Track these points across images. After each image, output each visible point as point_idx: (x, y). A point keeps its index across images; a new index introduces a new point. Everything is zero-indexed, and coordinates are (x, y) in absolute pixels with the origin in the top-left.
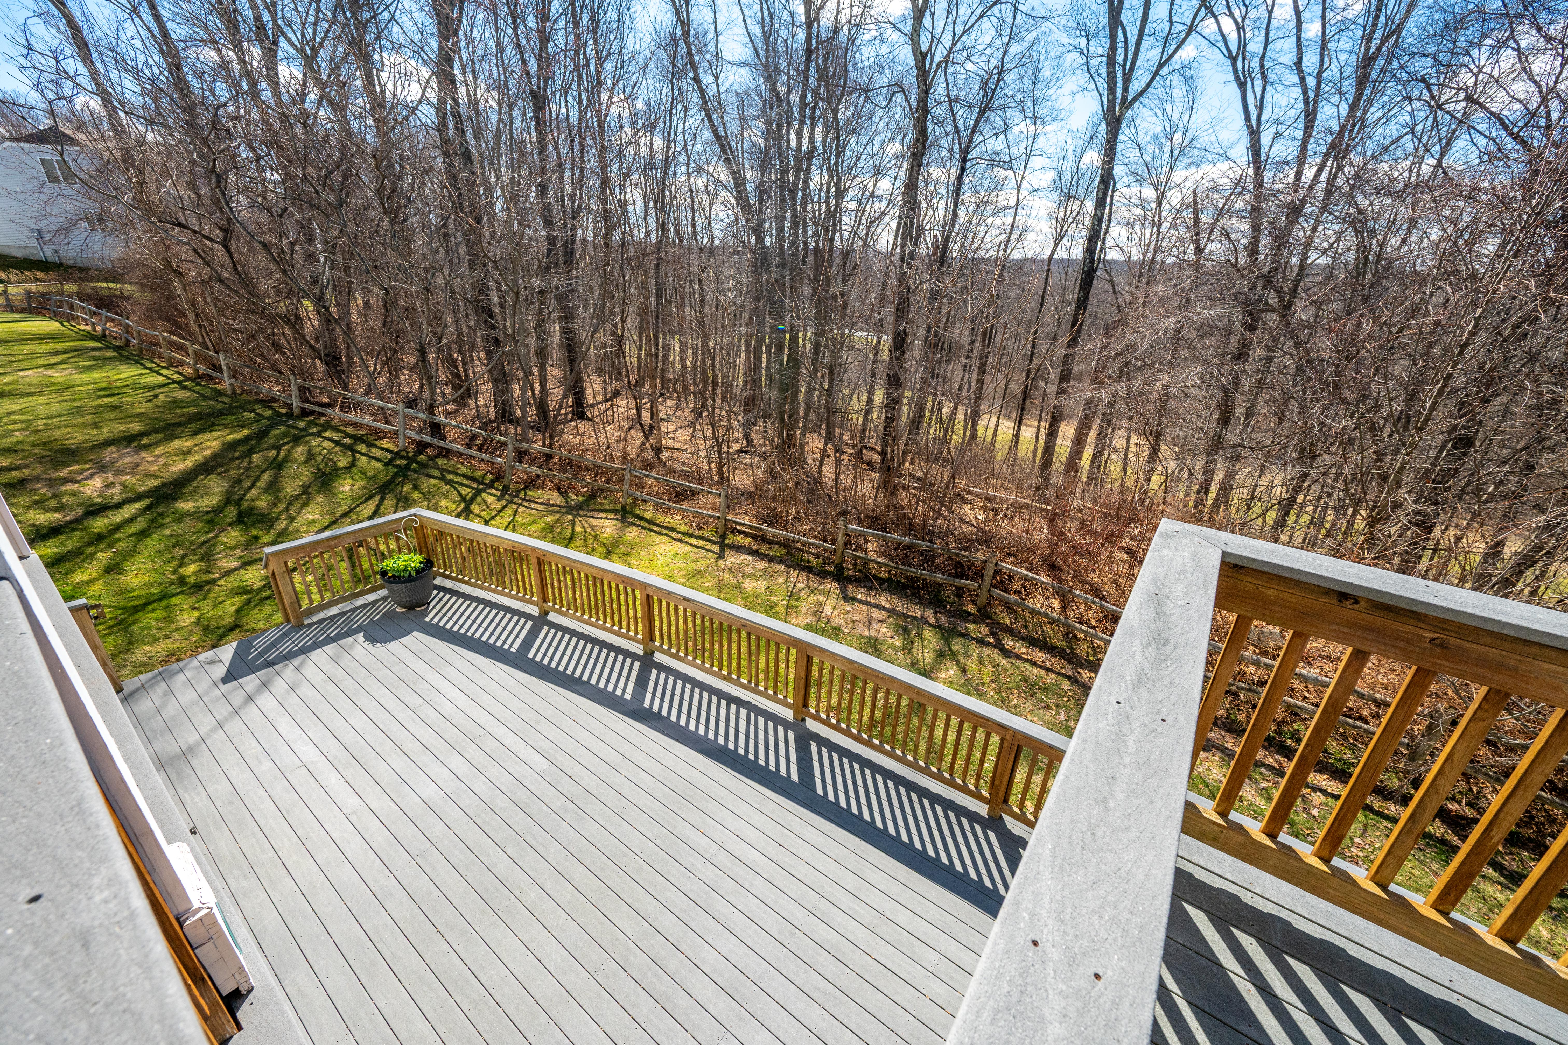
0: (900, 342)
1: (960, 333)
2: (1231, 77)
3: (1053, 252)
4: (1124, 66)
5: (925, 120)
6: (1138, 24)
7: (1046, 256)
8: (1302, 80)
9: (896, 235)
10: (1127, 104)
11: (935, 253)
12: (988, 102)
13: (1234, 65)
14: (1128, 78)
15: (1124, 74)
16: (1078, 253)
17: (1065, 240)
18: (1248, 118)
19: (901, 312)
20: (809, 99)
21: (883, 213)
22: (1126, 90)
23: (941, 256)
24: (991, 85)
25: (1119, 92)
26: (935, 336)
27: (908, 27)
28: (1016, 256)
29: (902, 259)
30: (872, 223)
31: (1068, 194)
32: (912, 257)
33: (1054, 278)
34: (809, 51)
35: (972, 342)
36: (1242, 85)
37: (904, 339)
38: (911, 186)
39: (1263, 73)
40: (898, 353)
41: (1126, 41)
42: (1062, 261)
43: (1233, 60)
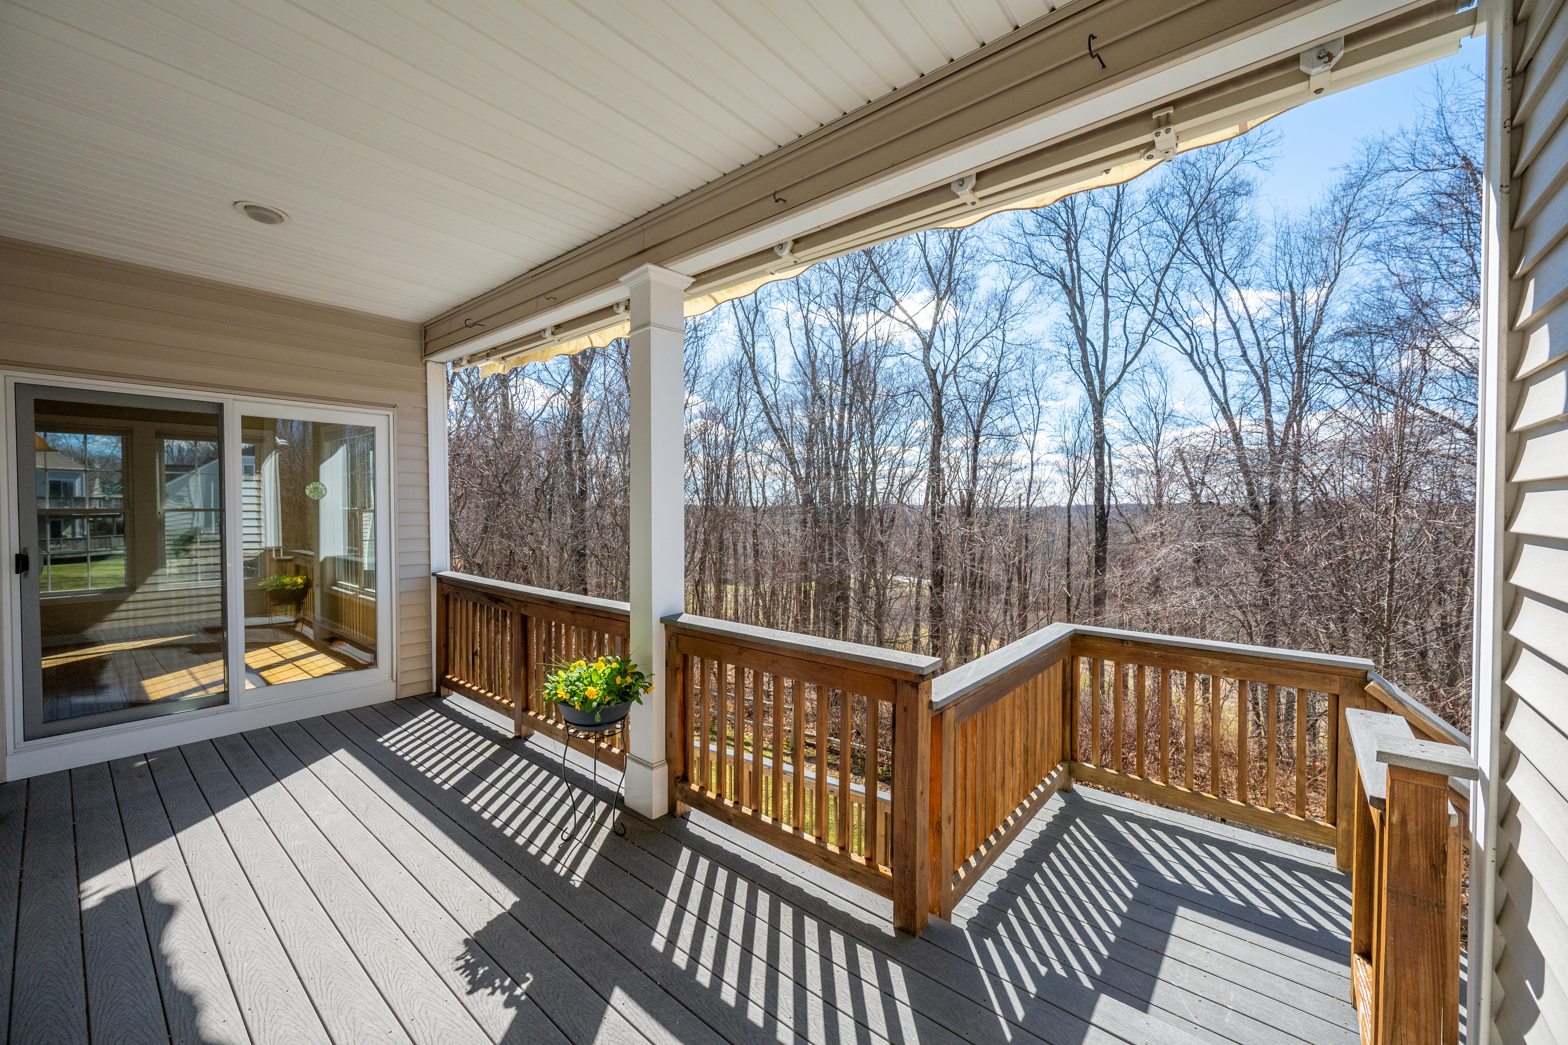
0: (938, 579)
1: (995, 572)
2: (1191, 366)
3: (1071, 500)
4: (1097, 367)
5: (940, 413)
6: (1102, 339)
7: (1064, 504)
8: (1251, 367)
9: (927, 494)
10: (1105, 392)
11: (963, 506)
12: (990, 397)
13: (1192, 360)
14: (1101, 374)
15: (1098, 372)
16: (1091, 501)
17: (1079, 490)
18: (1214, 395)
19: (938, 555)
20: (847, 401)
21: (913, 477)
22: (1102, 383)
23: (967, 509)
24: (992, 384)
25: (1097, 382)
26: (972, 575)
27: (920, 355)
28: (1038, 504)
29: (933, 514)
30: (903, 485)
31: (1073, 454)
32: (942, 510)
33: (1075, 522)
34: (846, 371)
35: (1010, 581)
36: (1203, 373)
37: (942, 578)
38: (935, 458)
39: (1219, 363)
40: (938, 590)
41: (1095, 351)
42: (1079, 507)
43: (1190, 356)
